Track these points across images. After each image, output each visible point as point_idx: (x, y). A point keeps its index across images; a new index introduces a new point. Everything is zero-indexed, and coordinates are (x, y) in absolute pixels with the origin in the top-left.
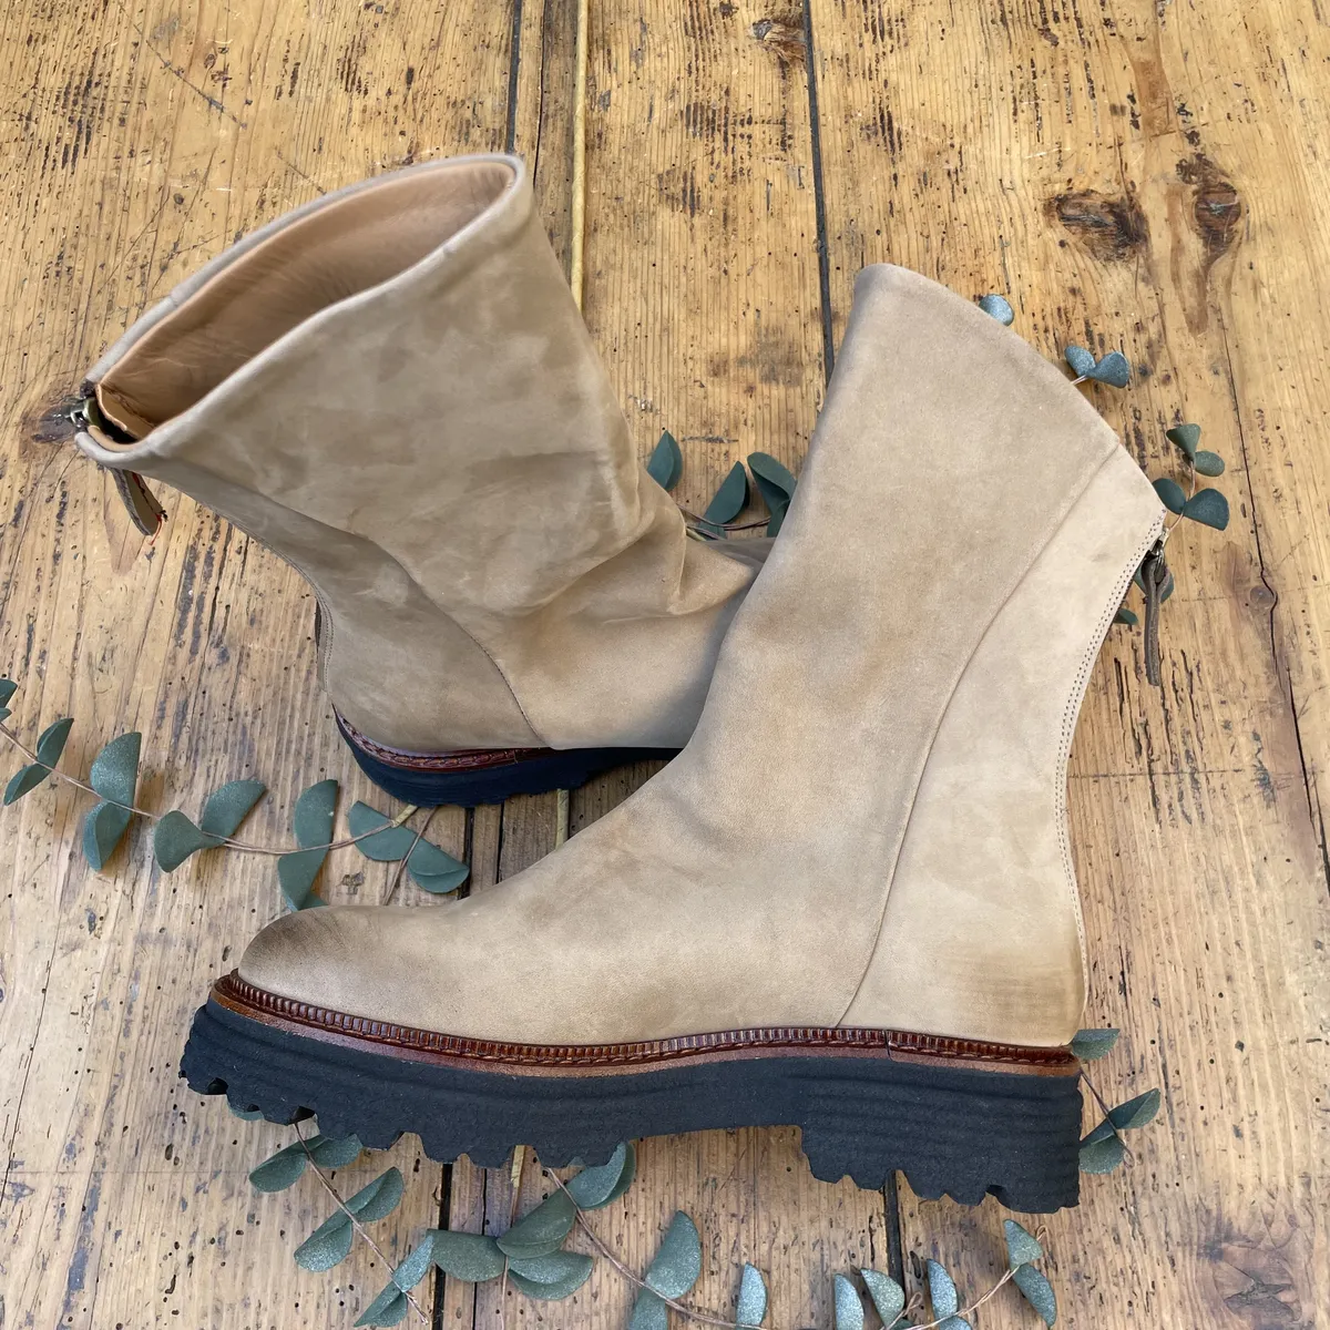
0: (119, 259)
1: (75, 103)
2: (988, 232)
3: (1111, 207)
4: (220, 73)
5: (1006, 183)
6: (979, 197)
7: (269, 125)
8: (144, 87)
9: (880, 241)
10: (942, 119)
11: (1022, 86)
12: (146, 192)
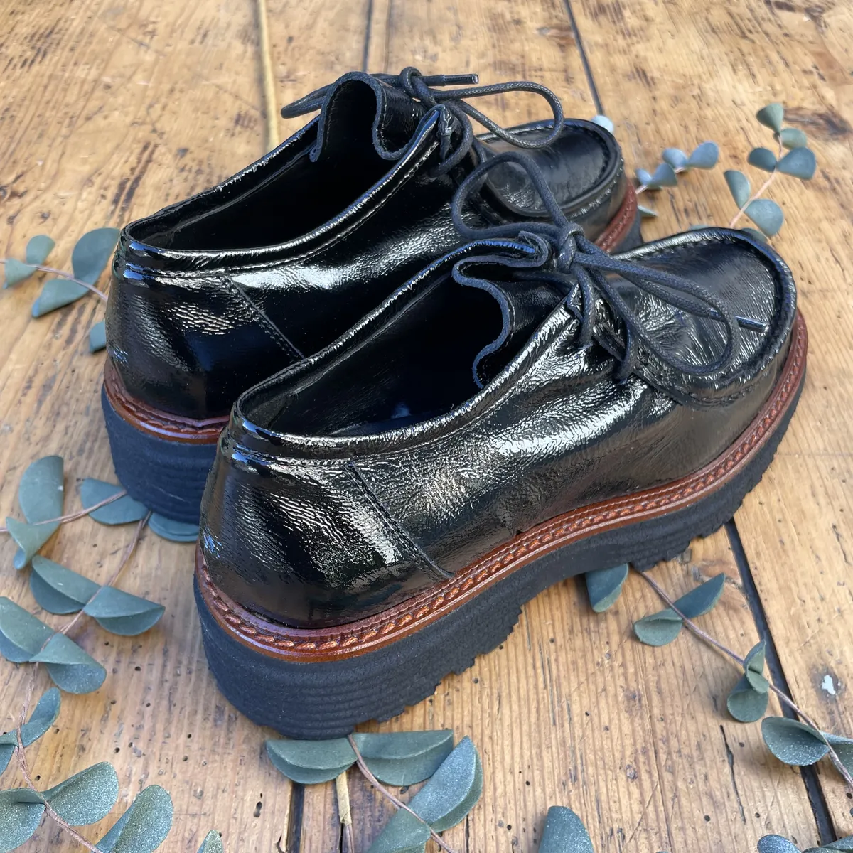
0: (53, 113)
1: (38, 40)
2: (732, 125)
3: (821, 116)
4: (150, 32)
5: (738, 102)
6: (719, 108)
7: (183, 56)
8: (92, 35)
9: (650, 128)
10: (681, 71)
11: (736, 60)
12: (83, 82)
